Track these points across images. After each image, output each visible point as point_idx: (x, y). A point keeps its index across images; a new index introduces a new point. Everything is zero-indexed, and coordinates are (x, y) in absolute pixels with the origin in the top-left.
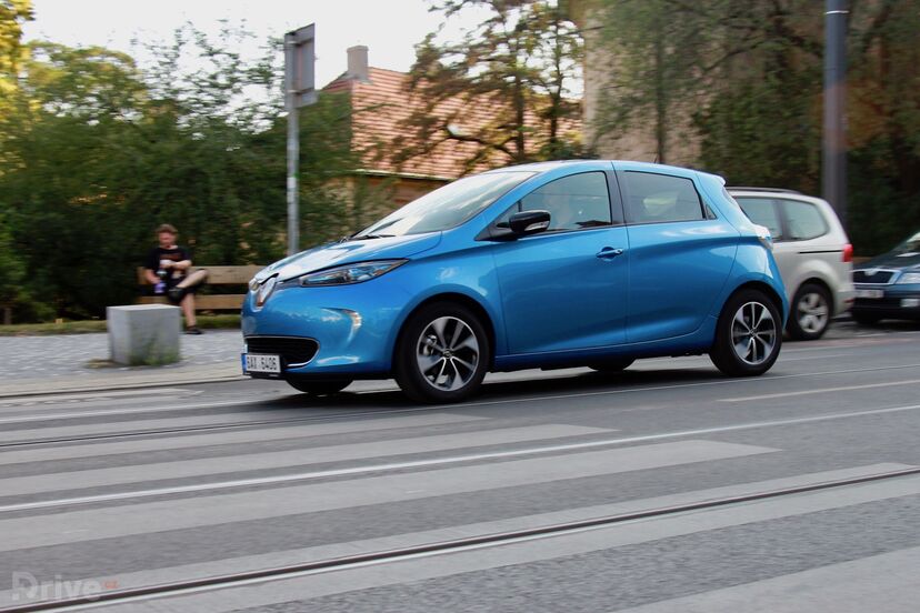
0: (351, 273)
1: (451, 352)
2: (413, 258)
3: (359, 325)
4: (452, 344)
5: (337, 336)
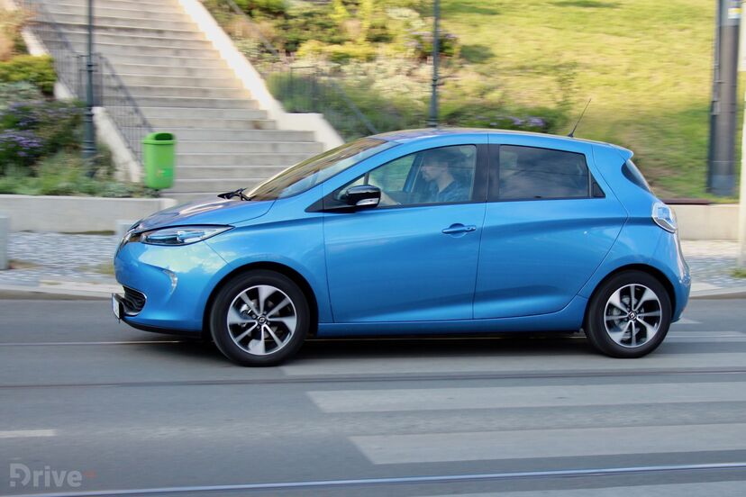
3: (175, 285)
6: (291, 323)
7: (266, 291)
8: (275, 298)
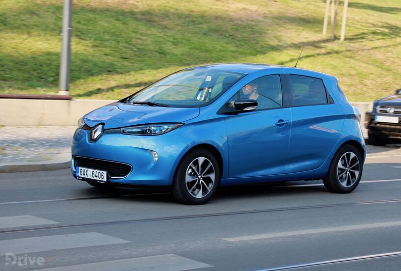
0: (153, 128)
1: (202, 177)
2: (186, 123)
3: (157, 159)
4: (203, 174)
5: (143, 164)
6: (212, 176)
7: (201, 160)
8: (205, 163)
